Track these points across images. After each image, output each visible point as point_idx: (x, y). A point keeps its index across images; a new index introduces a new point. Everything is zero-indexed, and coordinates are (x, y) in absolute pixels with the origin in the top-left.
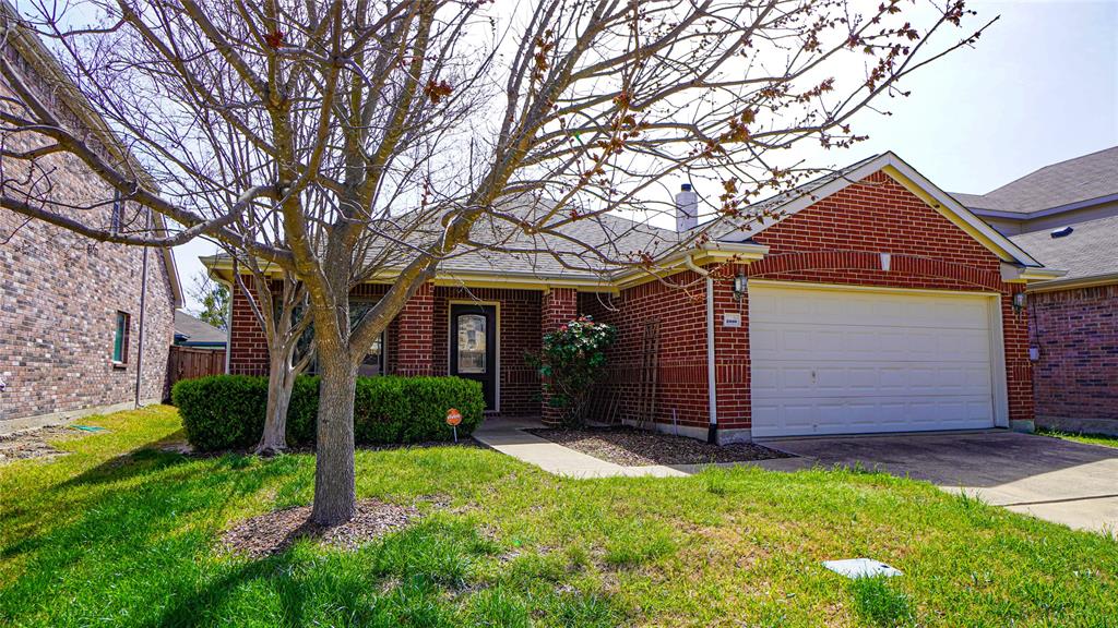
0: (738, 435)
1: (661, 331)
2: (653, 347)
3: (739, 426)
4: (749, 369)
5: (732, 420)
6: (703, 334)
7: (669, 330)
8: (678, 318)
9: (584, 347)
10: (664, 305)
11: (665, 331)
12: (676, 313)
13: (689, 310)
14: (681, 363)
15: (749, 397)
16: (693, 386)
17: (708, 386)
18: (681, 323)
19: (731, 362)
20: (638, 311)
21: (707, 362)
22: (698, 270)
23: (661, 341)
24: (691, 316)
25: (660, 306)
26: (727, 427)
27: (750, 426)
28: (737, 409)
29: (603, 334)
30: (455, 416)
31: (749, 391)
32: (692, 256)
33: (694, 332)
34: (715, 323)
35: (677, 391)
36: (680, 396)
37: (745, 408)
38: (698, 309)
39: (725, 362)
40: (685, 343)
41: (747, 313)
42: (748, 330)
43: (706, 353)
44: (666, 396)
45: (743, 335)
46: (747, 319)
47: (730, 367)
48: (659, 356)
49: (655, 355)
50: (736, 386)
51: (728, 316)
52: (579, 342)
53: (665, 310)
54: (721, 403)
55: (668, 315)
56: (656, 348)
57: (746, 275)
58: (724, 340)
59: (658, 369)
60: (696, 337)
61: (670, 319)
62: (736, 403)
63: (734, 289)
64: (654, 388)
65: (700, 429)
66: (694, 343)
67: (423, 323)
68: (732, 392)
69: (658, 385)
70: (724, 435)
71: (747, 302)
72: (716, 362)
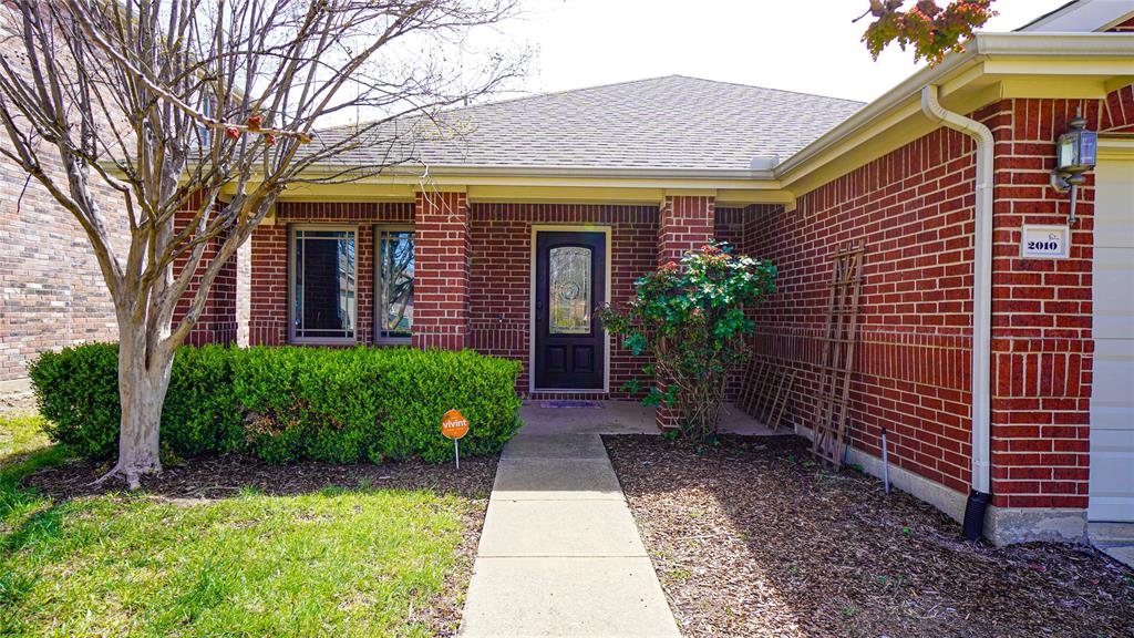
0: (1049, 523)
1: (865, 270)
2: (848, 301)
3: (1054, 503)
4: (1088, 363)
5: (1034, 487)
6: (960, 279)
7: (883, 268)
8: (902, 242)
9: (706, 300)
10: (874, 217)
11: (873, 269)
12: (897, 232)
13: (928, 224)
14: (905, 337)
15: (1085, 433)
16: (931, 391)
17: (969, 398)
18: (908, 252)
19: (1036, 345)
20: (825, 233)
21: (968, 343)
22: (957, 121)
23: (865, 290)
24: (932, 236)
25: (865, 220)
26: (1017, 503)
27: (1084, 503)
28: (1049, 459)
29: (747, 277)
30: (458, 423)
31: (1085, 418)
32: (939, 88)
33: (938, 272)
34: (995, 251)
35: (896, 395)
36: (900, 407)
37: (1071, 460)
38: (951, 219)
39: (1020, 346)
40: (916, 297)
41: (1089, 224)
42: (1089, 266)
43: (966, 320)
44: (873, 401)
45: (1074, 280)
46: (1089, 239)
47: (1032, 359)
48: (860, 320)
49: (853, 318)
50: (1047, 404)
51: (1032, 233)
52: (696, 288)
53: (875, 227)
54: (1004, 446)
55: (880, 237)
56: (855, 304)
57: (1091, 126)
58: (1018, 292)
59: (857, 346)
60: (943, 283)
61: (885, 246)
62: (1047, 446)
63: (1054, 163)
64: (847, 380)
65: (941, 487)
66: (938, 296)
67: (450, 259)
68: (1036, 418)
69: (855, 376)
70: (1006, 523)
71: (1091, 195)
72: (994, 345)
